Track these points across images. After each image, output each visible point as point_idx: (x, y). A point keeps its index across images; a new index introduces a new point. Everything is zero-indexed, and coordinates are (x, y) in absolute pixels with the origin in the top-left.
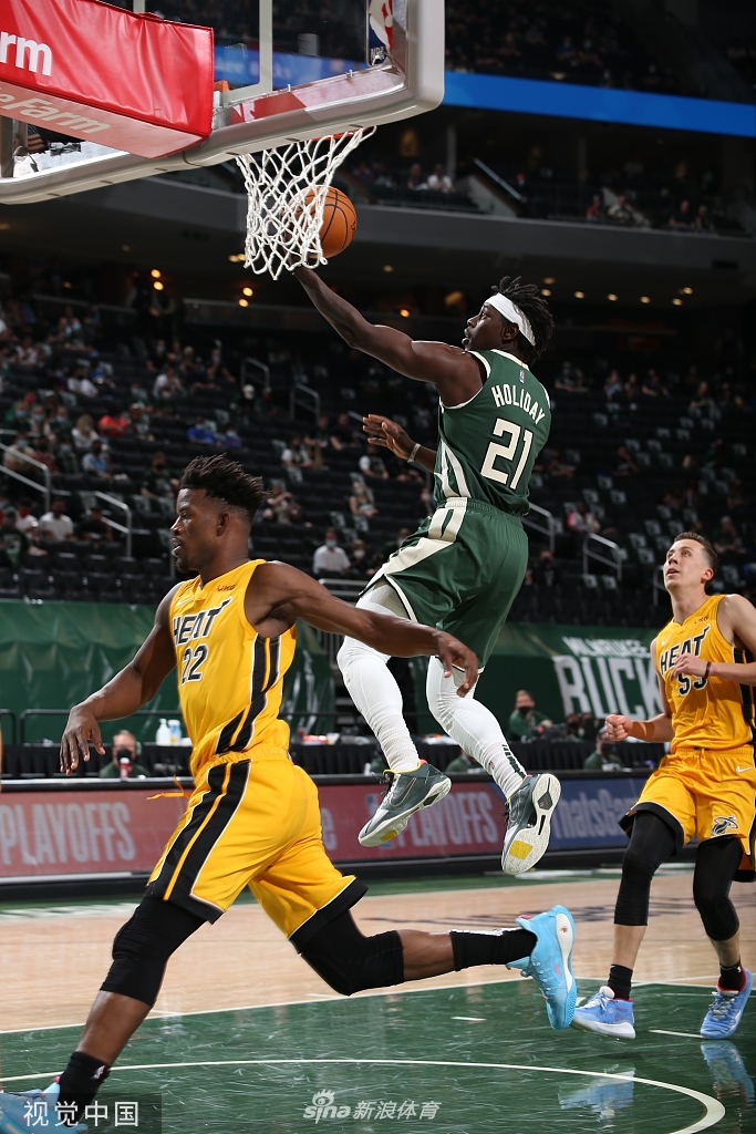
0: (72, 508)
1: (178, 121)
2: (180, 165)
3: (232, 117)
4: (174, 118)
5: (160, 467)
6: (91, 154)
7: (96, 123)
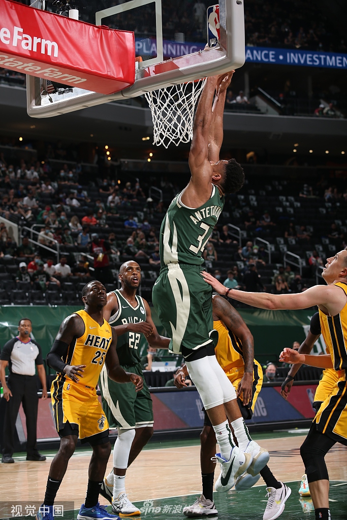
0: (70, 261)
1: (119, 76)
2: (120, 97)
3: (144, 74)
4: (117, 75)
5: (112, 240)
6: (79, 93)
7: (79, 79)
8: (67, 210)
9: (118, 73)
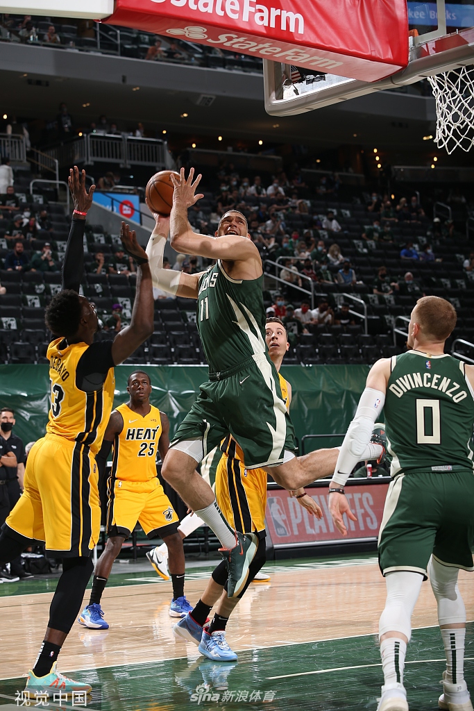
1: (387, 57)
2: (390, 86)
3: (421, 52)
4: (384, 56)
6: (333, 81)
7: (334, 62)
8: (324, 236)
9: (386, 53)
